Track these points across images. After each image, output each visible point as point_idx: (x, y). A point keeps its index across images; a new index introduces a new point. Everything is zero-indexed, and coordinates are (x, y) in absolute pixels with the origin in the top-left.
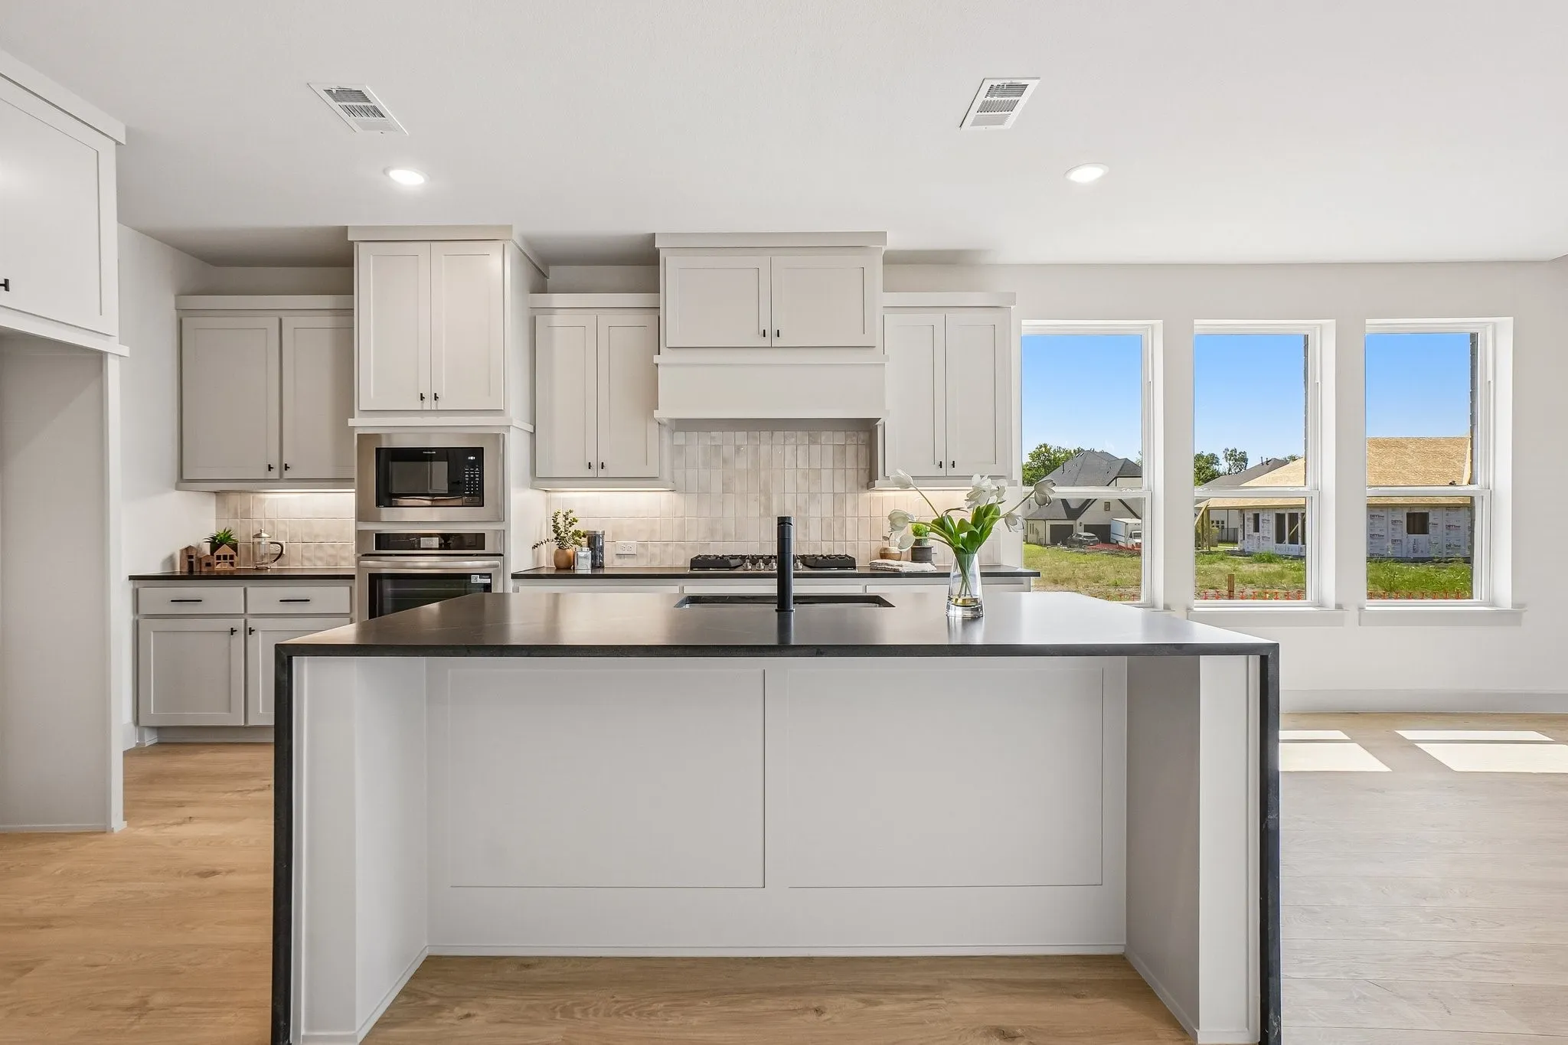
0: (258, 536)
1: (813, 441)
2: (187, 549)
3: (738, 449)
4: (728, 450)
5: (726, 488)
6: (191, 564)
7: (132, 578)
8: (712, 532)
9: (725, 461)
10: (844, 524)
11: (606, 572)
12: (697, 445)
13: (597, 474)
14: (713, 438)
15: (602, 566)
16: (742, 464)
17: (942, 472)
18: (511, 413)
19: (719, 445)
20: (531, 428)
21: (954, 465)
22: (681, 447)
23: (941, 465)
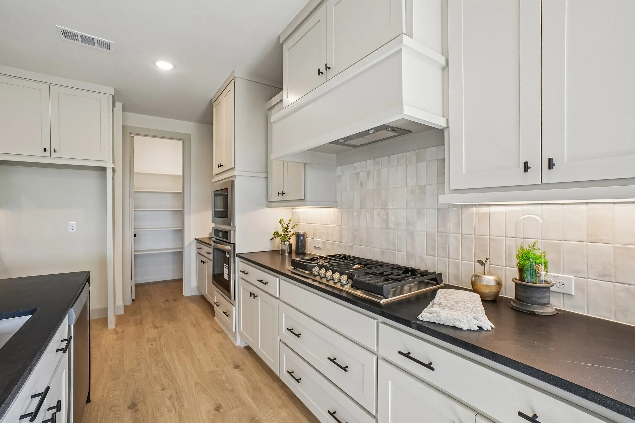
1: (420, 159)
5: (362, 206)
7: (195, 239)
9: (361, 184)
12: (347, 174)
13: (283, 199)
14: (355, 168)
16: (371, 186)
17: (533, 177)
18: (237, 168)
19: (358, 173)
20: (265, 175)
21: (551, 164)
22: (340, 177)
23: (526, 168)
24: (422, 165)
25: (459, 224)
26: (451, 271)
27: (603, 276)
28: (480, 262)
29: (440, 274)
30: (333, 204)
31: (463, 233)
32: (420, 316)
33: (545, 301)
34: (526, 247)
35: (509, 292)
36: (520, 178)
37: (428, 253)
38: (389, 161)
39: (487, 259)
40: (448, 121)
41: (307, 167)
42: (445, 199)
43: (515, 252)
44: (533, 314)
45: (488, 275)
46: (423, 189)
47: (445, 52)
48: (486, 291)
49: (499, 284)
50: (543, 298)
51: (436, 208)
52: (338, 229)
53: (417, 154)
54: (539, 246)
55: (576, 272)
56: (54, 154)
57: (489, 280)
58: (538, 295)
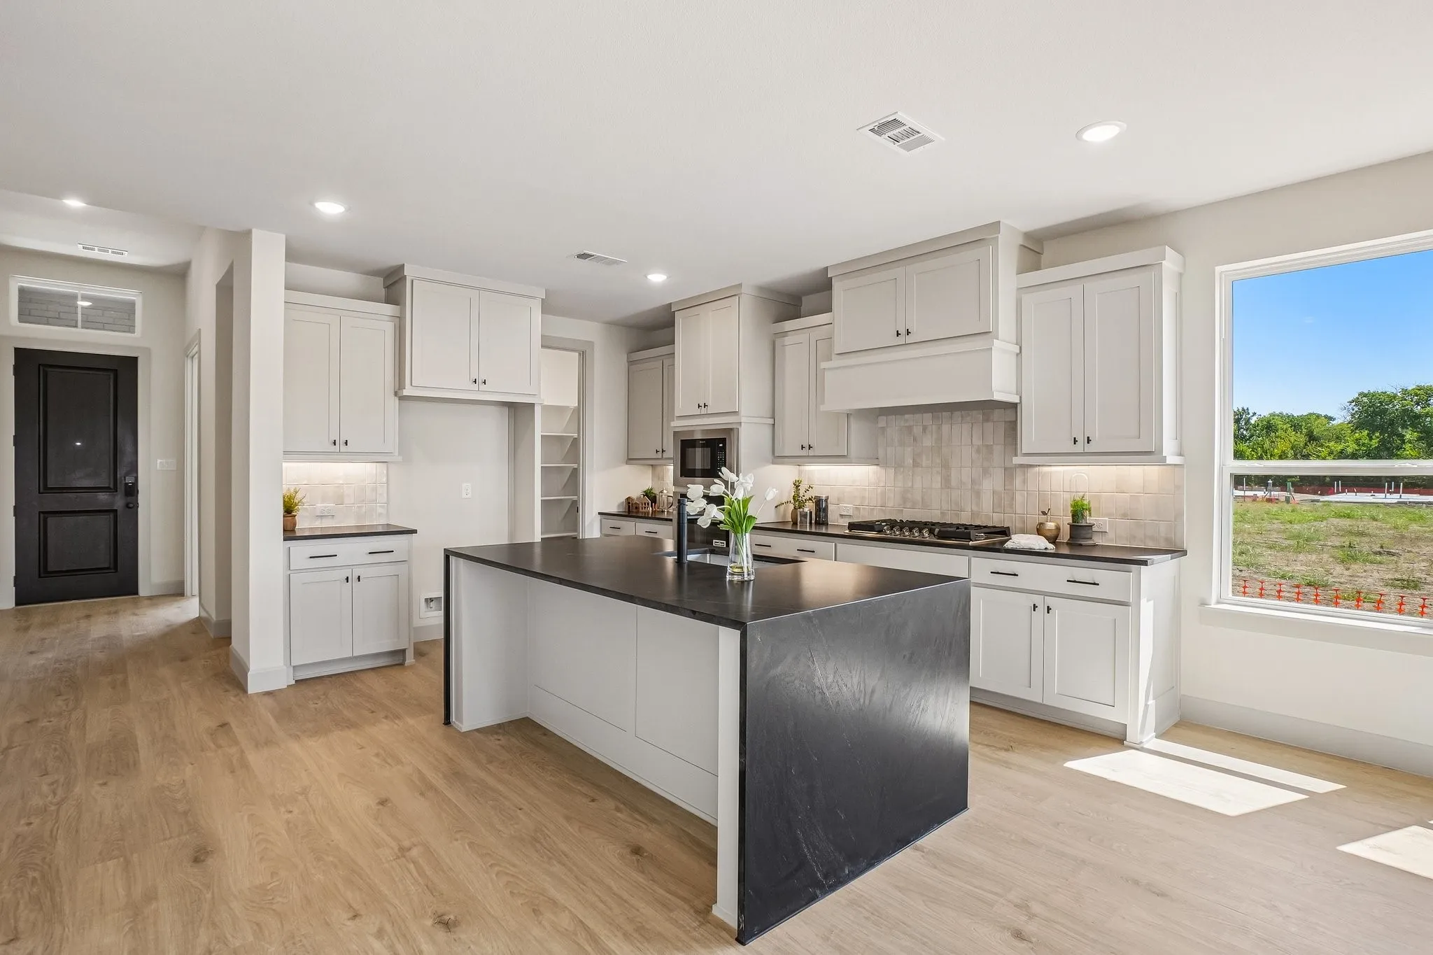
0: (662, 492)
1: (987, 419)
2: (628, 499)
3: (925, 429)
4: (917, 430)
5: (916, 464)
6: (629, 507)
7: (599, 513)
8: (905, 500)
9: (915, 440)
10: (1013, 498)
11: (830, 531)
12: (894, 427)
13: (808, 453)
14: (907, 421)
15: (825, 524)
16: (928, 441)
17: (1079, 448)
18: (743, 413)
19: (910, 426)
20: (771, 421)
21: (1089, 440)
22: (883, 429)
23: (1075, 441)
24: (989, 426)
25: (1025, 481)
26: (1017, 525)
27: (1125, 516)
28: (1044, 513)
29: (1008, 528)
30: (874, 460)
31: (1028, 489)
32: (1005, 545)
33: (1088, 536)
34: (1078, 499)
35: (1065, 536)
36: (1071, 448)
37: (995, 510)
38: (951, 418)
39: (1049, 509)
40: (1021, 397)
41: (852, 419)
42: (1017, 460)
43: (1070, 502)
44: (1081, 545)
45: (1050, 522)
46: (989, 449)
47: (1019, 343)
48: (1048, 534)
49: (1058, 528)
50: (1089, 533)
51: (1001, 467)
52: (879, 491)
53: (983, 414)
54: (1087, 497)
55: (1109, 515)
56: (483, 387)
57: (1051, 525)
58: (1084, 532)
